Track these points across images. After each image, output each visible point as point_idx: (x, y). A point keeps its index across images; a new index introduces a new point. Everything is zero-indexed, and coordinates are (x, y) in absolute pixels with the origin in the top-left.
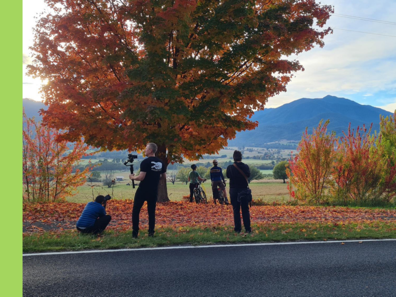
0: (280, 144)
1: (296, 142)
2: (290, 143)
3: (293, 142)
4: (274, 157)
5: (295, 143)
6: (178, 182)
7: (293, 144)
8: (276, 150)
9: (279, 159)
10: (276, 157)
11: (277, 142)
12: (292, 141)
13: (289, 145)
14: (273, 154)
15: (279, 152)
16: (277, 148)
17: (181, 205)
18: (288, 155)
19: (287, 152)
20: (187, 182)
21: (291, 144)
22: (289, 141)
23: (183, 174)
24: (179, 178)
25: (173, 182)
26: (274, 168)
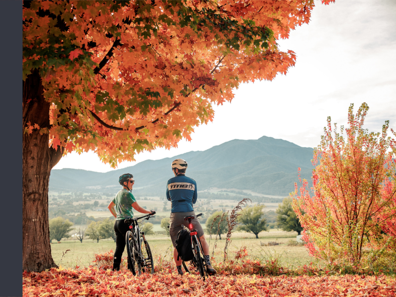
0: (209, 193)
1: (229, 190)
2: (222, 191)
3: (225, 191)
4: (203, 208)
5: (227, 191)
6: (88, 240)
7: (225, 193)
8: (206, 200)
9: (209, 211)
10: (205, 209)
11: (206, 191)
12: (223, 189)
13: (220, 194)
14: (202, 204)
15: (208, 203)
16: (206, 198)
17: (90, 280)
18: (220, 206)
19: (218, 202)
20: (98, 240)
21: (222, 193)
22: (220, 190)
23: (93, 230)
24: (88, 235)
25: (81, 240)
26: (208, 221)
